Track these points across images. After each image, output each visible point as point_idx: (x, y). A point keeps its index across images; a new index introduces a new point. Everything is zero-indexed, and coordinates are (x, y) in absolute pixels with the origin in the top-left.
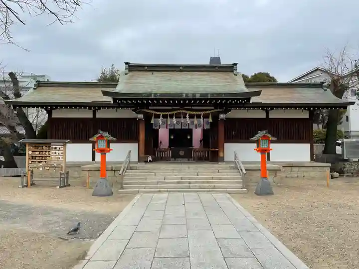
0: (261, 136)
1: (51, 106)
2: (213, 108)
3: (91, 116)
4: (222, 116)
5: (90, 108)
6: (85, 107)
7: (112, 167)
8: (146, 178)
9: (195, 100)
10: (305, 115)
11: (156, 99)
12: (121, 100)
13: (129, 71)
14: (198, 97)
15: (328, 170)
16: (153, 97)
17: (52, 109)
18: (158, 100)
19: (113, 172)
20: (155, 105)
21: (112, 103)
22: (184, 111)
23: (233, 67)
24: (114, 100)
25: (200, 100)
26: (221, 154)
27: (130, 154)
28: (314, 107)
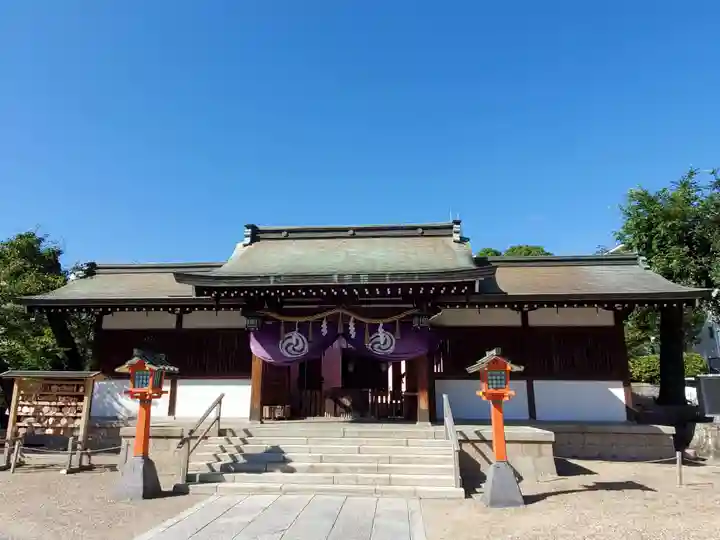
0: (487, 360)
3: (173, 325)
5: (167, 311)
6: (157, 308)
10: (604, 318)
14: (364, 281)
16: (272, 284)
21: (194, 296)
22: (346, 313)
23: (452, 227)
24: (199, 291)
26: (423, 404)
27: (219, 402)
28: (622, 302)
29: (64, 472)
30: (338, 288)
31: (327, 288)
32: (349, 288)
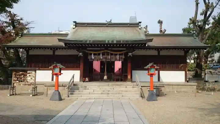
0: (150, 66)
1: (29, 48)
2: (125, 49)
3: (52, 54)
4: (130, 54)
5: (51, 49)
6: (48, 48)
7: (63, 85)
8: (83, 91)
9: (114, 44)
10: (182, 53)
11: (90, 44)
12: (69, 44)
13: (76, 27)
14: (115, 42)
15: (195, 87)
16: (88, 43)
17: (29, 49)
18: (91, 44)
19: (63, 87)
20: (90, 47)
21: (64, 46)
22: (107, 51)
23: (138, 24)
24: (65, 44)
25: (116, 44)
26: (129, 77)
27: (73, 77)
28: (187, 49)
29: (31, 96)
30: (107, 44)
31: (104, 44)
32: (110, 44)
